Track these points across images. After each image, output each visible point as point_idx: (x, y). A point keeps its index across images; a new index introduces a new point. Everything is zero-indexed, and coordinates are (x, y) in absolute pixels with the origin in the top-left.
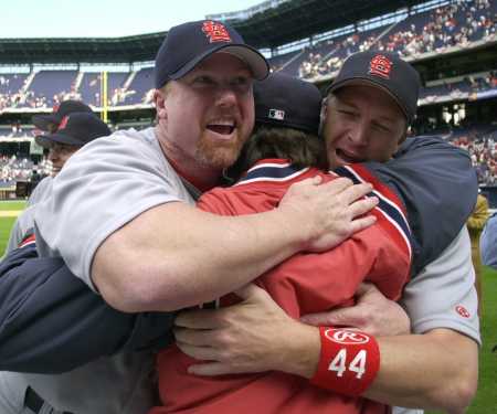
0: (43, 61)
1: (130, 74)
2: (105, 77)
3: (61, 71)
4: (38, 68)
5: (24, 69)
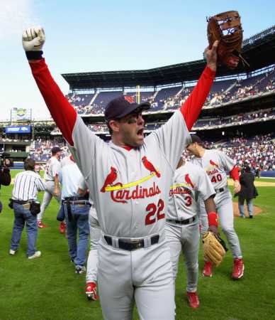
0: (102, 86)
1: (155, 92)
2: (139, 95)
3: (113, 92)
4: (99, 91)
5: (92, 92)
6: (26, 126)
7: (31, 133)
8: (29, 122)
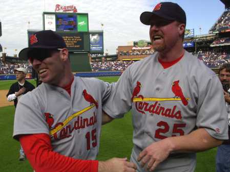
6: (190, 42)
7: (194, 48)
8: (192, 38)
